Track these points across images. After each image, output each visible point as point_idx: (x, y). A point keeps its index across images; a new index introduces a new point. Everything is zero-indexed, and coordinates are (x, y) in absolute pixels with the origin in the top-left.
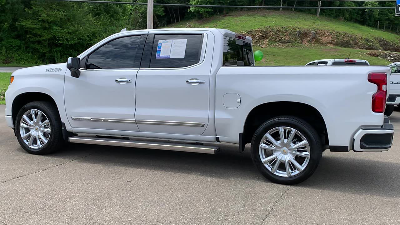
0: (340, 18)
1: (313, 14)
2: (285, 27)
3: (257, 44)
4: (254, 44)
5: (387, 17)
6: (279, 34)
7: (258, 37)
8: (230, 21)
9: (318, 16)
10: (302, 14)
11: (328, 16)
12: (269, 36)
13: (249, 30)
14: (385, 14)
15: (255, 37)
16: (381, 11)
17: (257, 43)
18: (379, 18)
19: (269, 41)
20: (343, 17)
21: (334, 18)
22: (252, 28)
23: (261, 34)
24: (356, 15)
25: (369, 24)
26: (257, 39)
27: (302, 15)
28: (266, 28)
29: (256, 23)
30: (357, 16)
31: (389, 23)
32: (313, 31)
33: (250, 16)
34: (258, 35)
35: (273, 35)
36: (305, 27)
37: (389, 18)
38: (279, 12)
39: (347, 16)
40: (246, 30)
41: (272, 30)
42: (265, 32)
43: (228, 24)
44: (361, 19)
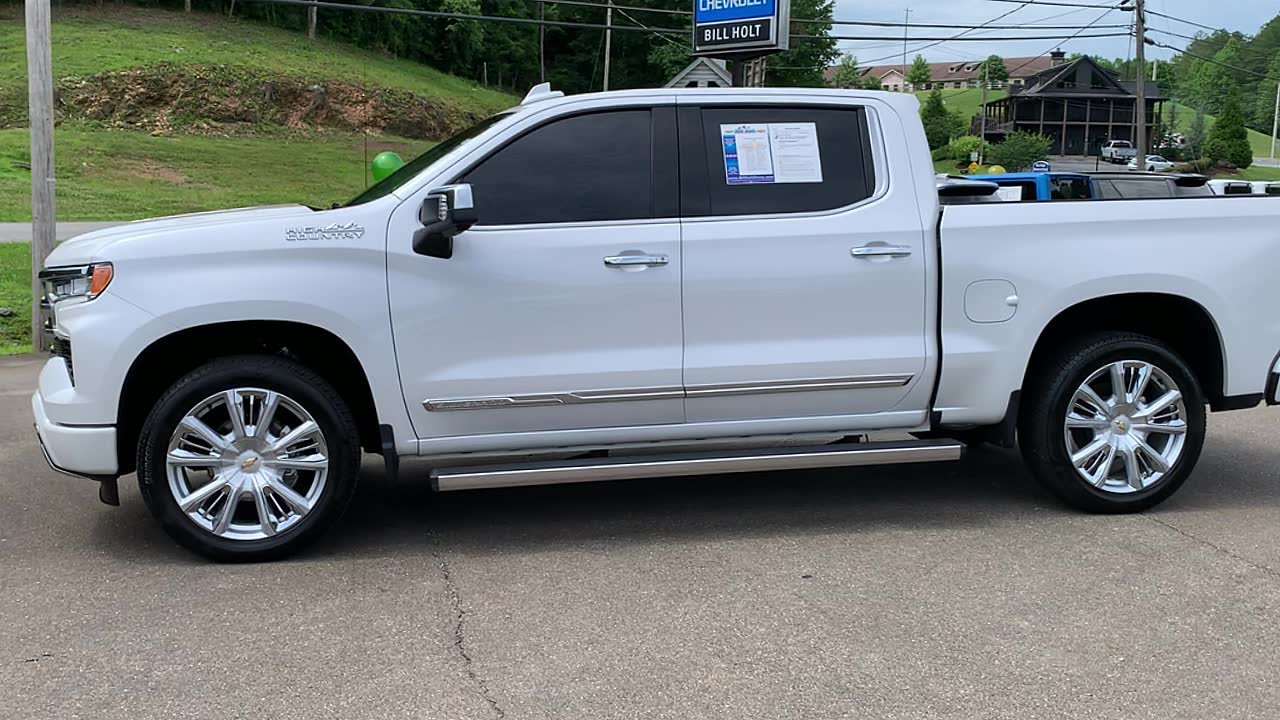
0: (377, 45)
1: (295, 30)
2: (222, 70)
3: (131, 123)
4: (121, 123)
5: (507, 52)
6: (206, 91)
7: (134, 97)
8: (8, 38)
9: (312, 35)
10: (262, 28)
11: (341, 37)
12: (174, 97)
13: (99, 74)
14: (499, 43)
15: (123, 98)
16: (488, 32)
17: (132, 119)
18: (484, 53)
19: (174, 113)
20: (385, 43)
21: (359, 46)
22: (108, 67)
23: (142, 90)
24: (420, 39)
25: (459, 68)
26: (130, 107)
27: (261, 31)
28: (158, 68)
29: (115, 51)
30: (423, 42)
31: (511, 70)
32: (315, 84)
33: (80, 22)
34: (132, 90)
35: (186, 95)
36: (288, 72)
37: (511, 54)
38: (182, 16)
39: (398, 41)
40: (87, 75)
41: (182, 76)
42: (156, 82)
43: (6, 48)
44: (436, 51)
